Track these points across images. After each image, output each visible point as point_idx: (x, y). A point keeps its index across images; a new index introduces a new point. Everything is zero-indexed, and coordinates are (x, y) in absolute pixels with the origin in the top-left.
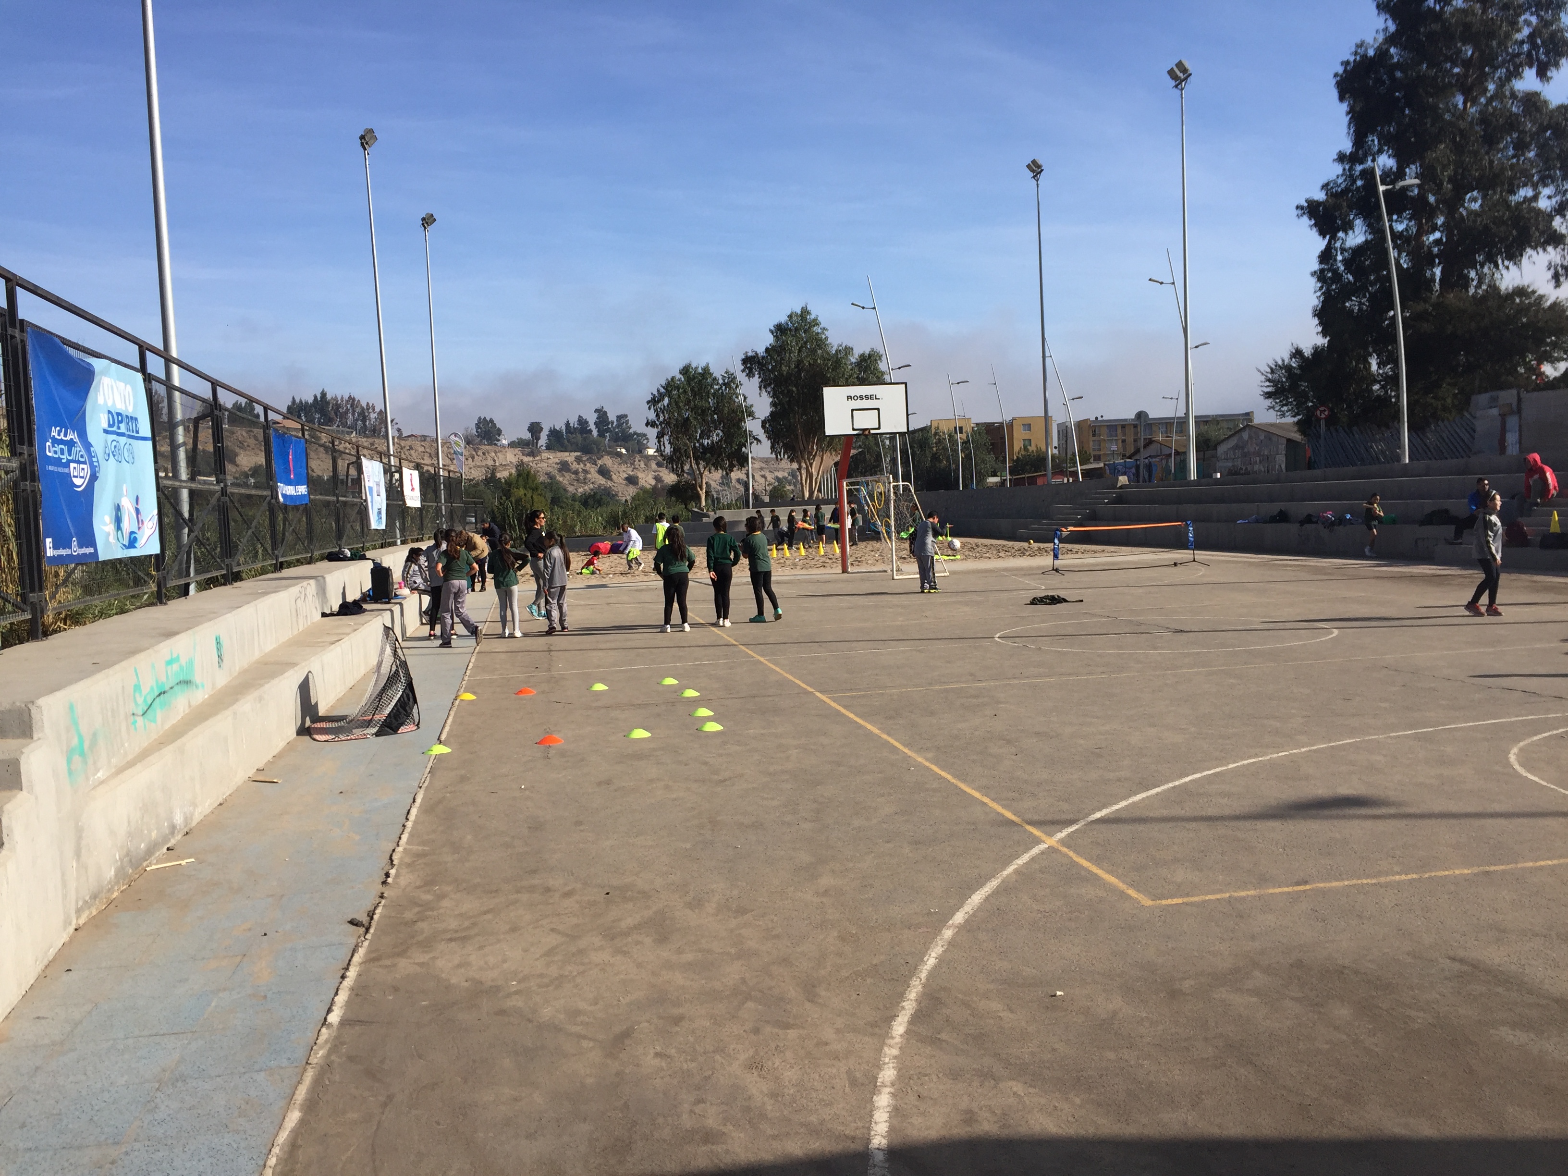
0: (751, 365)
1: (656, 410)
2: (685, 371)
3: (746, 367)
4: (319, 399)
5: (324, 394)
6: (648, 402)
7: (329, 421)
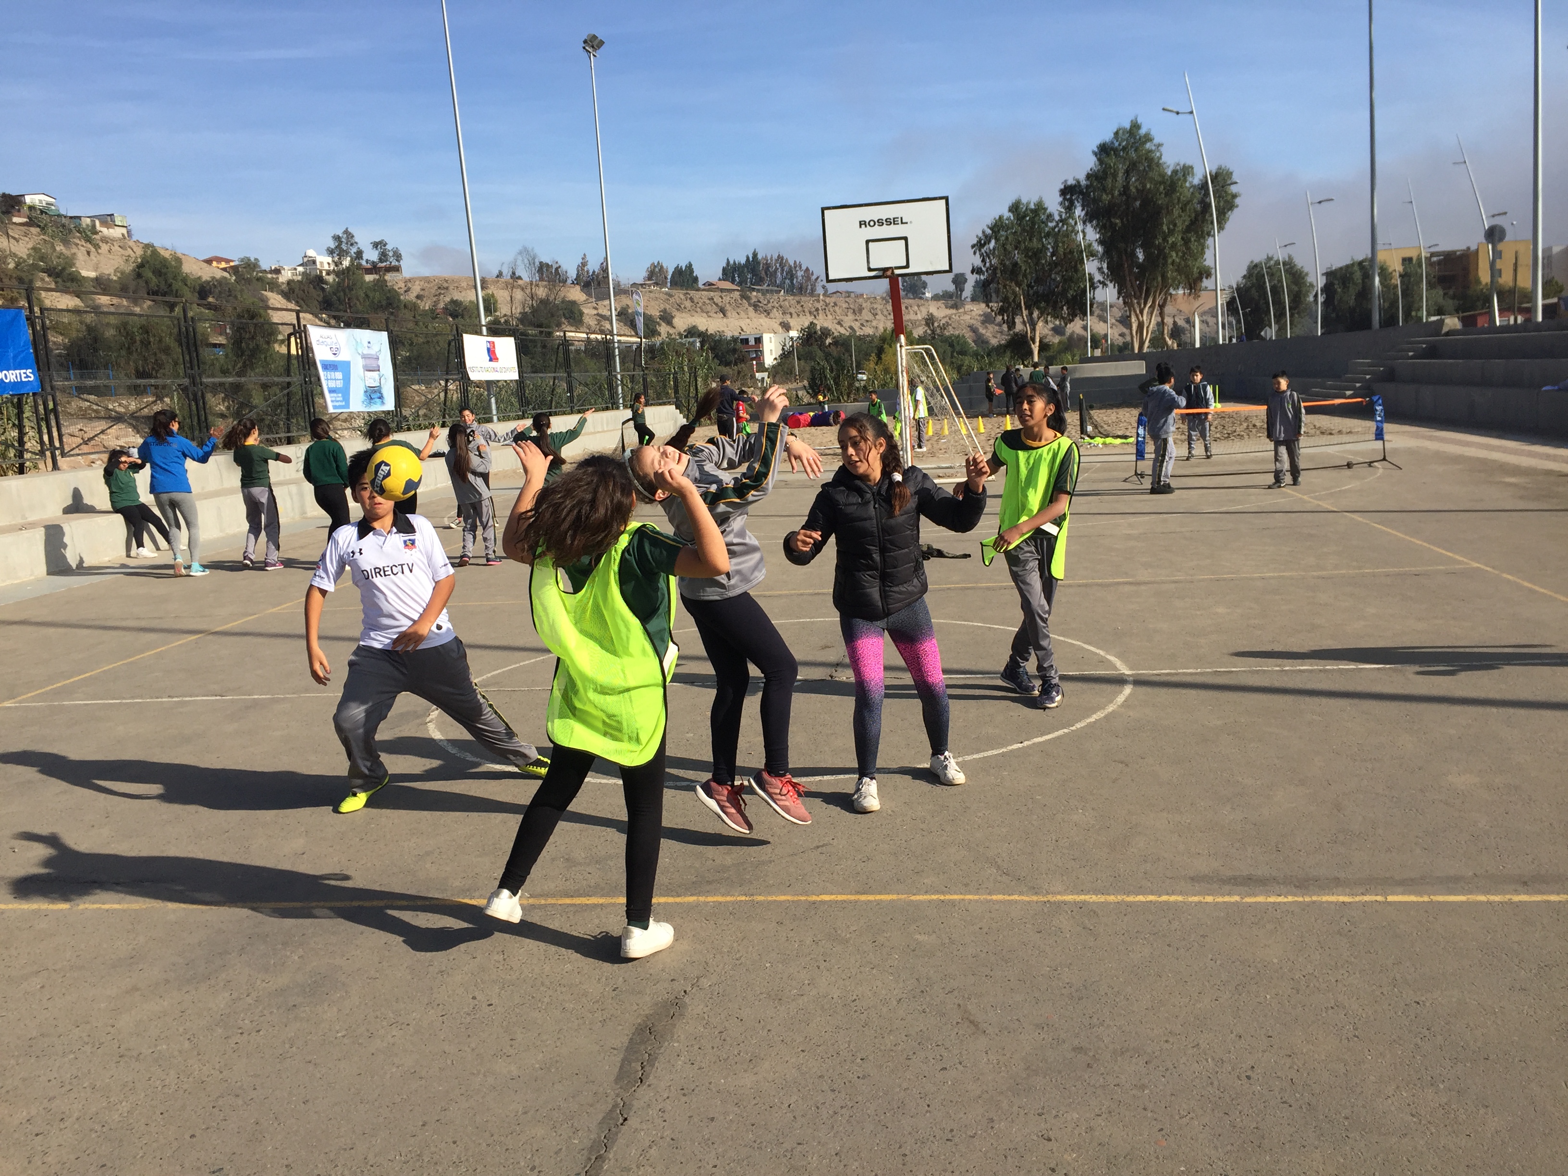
0: (1072, 195)
1: (982, 255)
2: (1015, 208)
3: (1065, 199)
4: (751, 259)
5: (755, 255)
6: (973, 246)
7: (760, 281)
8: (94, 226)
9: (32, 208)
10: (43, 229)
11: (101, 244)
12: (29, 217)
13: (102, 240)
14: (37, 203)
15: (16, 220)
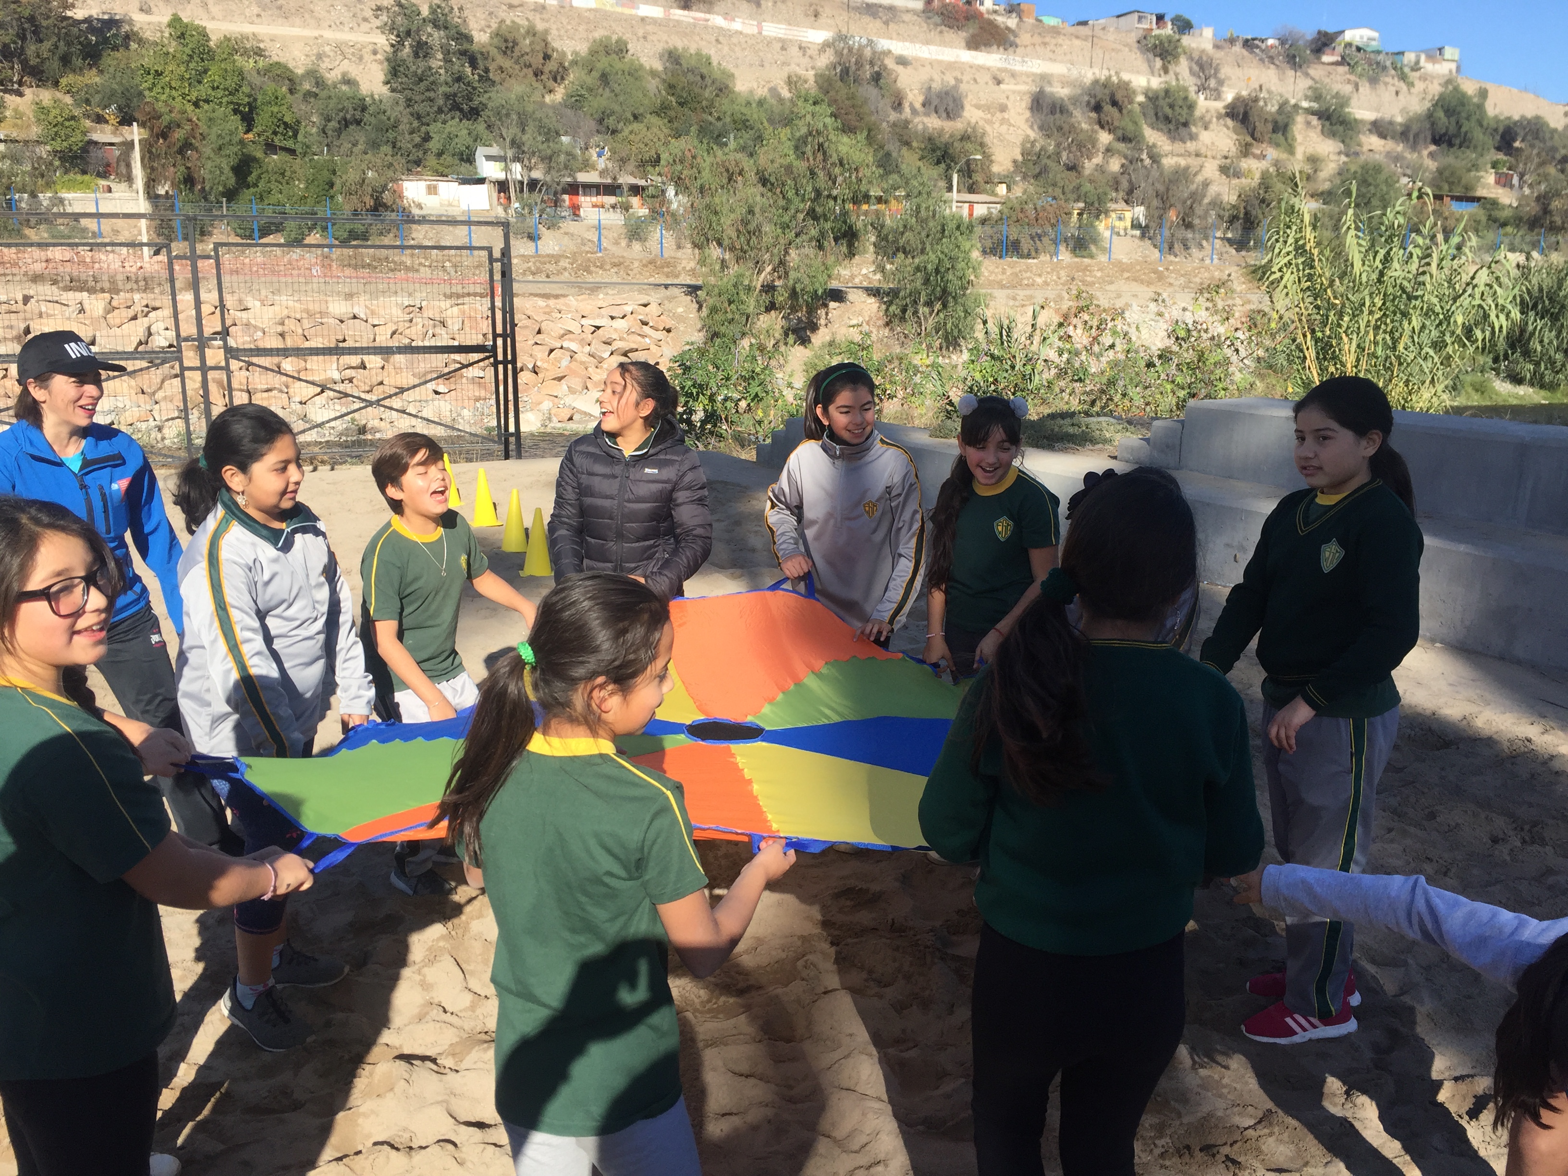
8: (1417, 62)
9: (1349, 45)
10: (1352, 67)
11: (1417, 82)
12: (1343, 58)
13: (1420, 78)
14: (1358, 39)
15: (1326, 58)
